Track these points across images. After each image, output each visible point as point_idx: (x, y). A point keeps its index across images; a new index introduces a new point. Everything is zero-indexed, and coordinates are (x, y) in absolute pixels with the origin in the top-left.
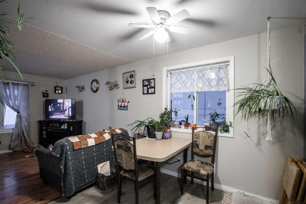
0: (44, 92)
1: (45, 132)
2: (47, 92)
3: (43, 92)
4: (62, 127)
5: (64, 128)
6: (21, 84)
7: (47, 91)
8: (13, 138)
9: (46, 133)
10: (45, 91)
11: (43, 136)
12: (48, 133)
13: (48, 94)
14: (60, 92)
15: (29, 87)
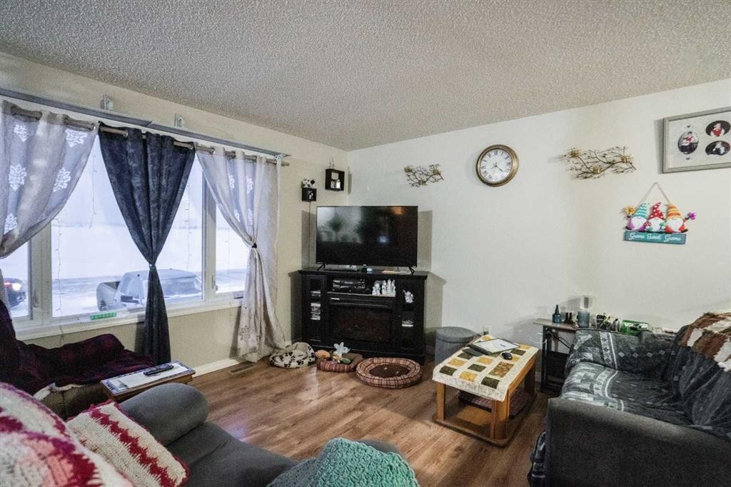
0: (306, 186)
1: (319, 305)
2: (314, 186)
3: (303, 185)
4: (375, 293)
5: (379, 294)
6: (261, 158)
7: (313, 182)
8: (241, 322)
9: (321, 308)
10: (310, 183)
11: (311, 315)
12: (328, 309)
13: (314, 191)
14: (338, 186)
15: (276, 168)
